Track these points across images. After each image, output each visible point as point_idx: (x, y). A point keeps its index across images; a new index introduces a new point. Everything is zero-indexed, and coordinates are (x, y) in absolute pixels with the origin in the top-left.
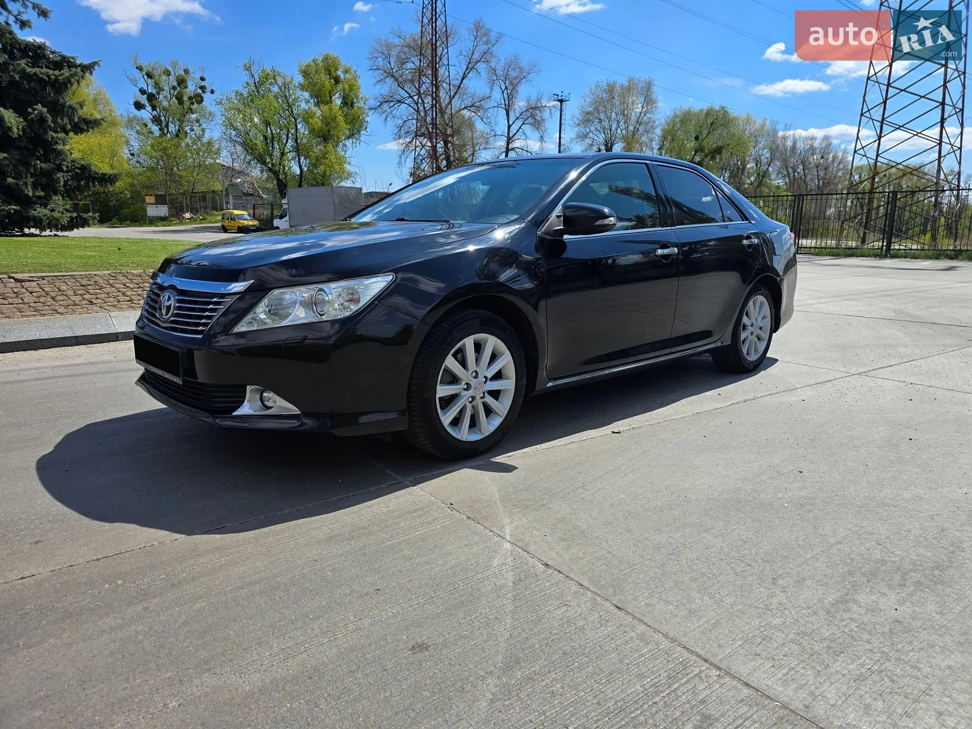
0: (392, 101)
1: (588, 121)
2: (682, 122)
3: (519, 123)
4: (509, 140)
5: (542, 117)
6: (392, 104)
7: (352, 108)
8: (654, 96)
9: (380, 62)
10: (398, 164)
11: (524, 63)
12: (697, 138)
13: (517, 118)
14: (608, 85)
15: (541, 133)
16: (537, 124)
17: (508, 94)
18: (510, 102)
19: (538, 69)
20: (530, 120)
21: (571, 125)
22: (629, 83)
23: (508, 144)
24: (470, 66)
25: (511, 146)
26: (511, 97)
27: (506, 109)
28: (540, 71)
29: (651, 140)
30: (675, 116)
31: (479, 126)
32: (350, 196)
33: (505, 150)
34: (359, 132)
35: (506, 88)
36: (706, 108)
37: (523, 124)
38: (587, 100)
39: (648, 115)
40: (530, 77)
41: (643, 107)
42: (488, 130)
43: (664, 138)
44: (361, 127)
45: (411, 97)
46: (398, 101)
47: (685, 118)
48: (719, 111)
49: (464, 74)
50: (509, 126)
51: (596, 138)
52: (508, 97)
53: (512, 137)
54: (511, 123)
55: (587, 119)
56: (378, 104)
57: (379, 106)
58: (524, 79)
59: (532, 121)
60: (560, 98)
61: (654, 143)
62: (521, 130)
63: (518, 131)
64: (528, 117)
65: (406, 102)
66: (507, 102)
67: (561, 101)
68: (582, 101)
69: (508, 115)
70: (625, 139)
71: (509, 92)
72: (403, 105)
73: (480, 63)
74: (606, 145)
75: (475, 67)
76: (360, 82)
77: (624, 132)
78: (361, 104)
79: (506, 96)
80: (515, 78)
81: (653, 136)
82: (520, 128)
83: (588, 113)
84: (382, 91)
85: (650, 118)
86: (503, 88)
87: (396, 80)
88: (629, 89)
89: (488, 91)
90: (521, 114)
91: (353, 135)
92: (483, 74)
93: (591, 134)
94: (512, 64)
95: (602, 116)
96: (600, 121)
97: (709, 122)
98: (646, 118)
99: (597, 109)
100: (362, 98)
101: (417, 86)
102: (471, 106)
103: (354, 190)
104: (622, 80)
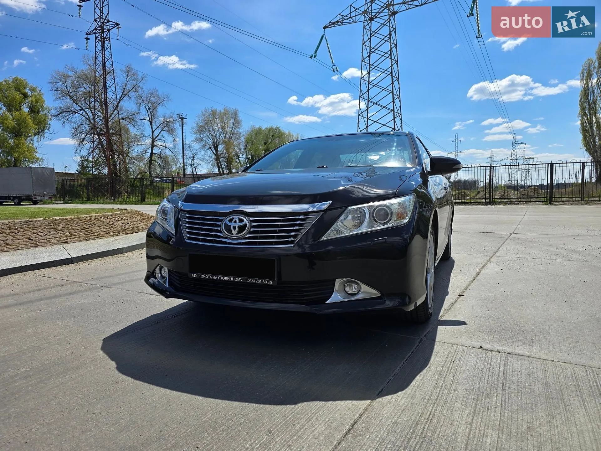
0: (68, 112)
1: (202, 131)
2: (256, 134)
3: (159, 130)
4: (153, 140)
5: (174, 127)
6: (69, 113)
7: (38, 114)
8: (239, 119)
9: (59, 85)
10: (75, 153)
11: (160, 93)
12: (265, 143)
13: (158, 127)
14: (212, 111)
15: (174, 137)
16: (171, 131)
17: (150, 112)
18: (152, 117)
19: (170, 98)
20: (166, 129)
21: (192, 133)
22: (225, 110)
23: (153, 142)
24: (124, 93)
25: (155, 144)
26: (152, 114)
27: (150, 121)
28: (171, 100)
29: (239, 144)
30: (252, 131)
31: (133, 131)
32: (45, 173)
33: (151, 146)
34: (43, 130)
35: (149, 108)
36: (269, 127)
37: (162, 131)
38: (201, 119)
39: (237, 130)
40: (164, 103)
41: (233, 125)
42: (139, 133)
43: (247, 143)
44: (44, 128)
45: (82, 109)
46: (73, 112)
47: (258, 132)
48: (276, 129)
49: (121, 98)
50: (153, 132)
51: (207, 141)
52: (151, 114)
53: (155, 138)
54: (154, 130)
55: (201, 129)
56: (58, 113)
57: (58, 114)
58: (161, 104)
59: (167, 129)
60: (181, 117)
61: (241, 145)
62: (160, 134)
63: (159, 135)
64: (165, 127)
65: (79, 112)
66: (150, 117)
67: (182, 119)
68: (197, 119)
69: (151, 125)
70: (224, 142)
71: (151, 111)
72: (77, 115)
73: (131, 92)
74: (214, 145)
75: (128, 94)
76: (44, 97)
77: (224, 138)
78: (46, 112)
79: (149, 113)
80: (154, 103)
81: (240, 141)
82: (160, 133)
83: (201, 126)
84: (61, 105)
85: (238, 131)
86: (148, 108)
87: (71, 97)
88: (225, 114)
89: (137, 109)
90: (160, 125)
91: (38, 132)
92: (133, 99)
93: (204, 139)
94: (154, 93)
95: (211, 129)
96: (209, 131)
97: (271, 134)
98: (235, 131)
99: (206, 124)
100: (46, 109)
101: (88, 103)
102: (126, 118)
103: (47, 169)
104: (220, 109)
